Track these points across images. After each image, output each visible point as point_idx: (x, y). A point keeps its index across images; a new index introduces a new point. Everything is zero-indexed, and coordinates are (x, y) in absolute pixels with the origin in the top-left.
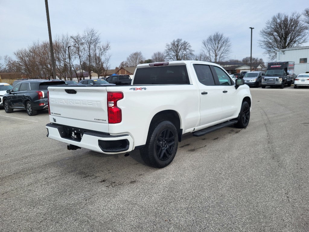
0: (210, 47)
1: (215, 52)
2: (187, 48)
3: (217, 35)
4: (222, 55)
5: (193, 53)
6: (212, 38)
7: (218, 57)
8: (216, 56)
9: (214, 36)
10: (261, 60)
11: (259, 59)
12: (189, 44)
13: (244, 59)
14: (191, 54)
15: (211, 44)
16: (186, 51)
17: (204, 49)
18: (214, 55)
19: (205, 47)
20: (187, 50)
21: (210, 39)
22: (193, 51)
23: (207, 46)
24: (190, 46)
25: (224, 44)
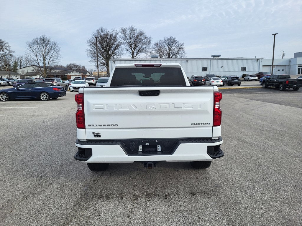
0: (37, 50)
1: (43, 56)
2: (4, 47)
3: (44, 38)
4: (51, 60)
5: (13, 54)
6: (39, 41)
7: (47, 61)
8: (44, 60)
9: (41, 39)
10: (83, 67)
11: (81, 66)
12: (7, 43)
13: (68, 65)
14: (10, 55)
15: (38, 47)
16: (3, 51)
17: (29, 52)
18: (42, 59)
19: (31, 49)
20: (5, 51)
21: (36, 42)
22: (13, 52)
23: (33, 49)
24: (8, 46)
25: (53, 49)
